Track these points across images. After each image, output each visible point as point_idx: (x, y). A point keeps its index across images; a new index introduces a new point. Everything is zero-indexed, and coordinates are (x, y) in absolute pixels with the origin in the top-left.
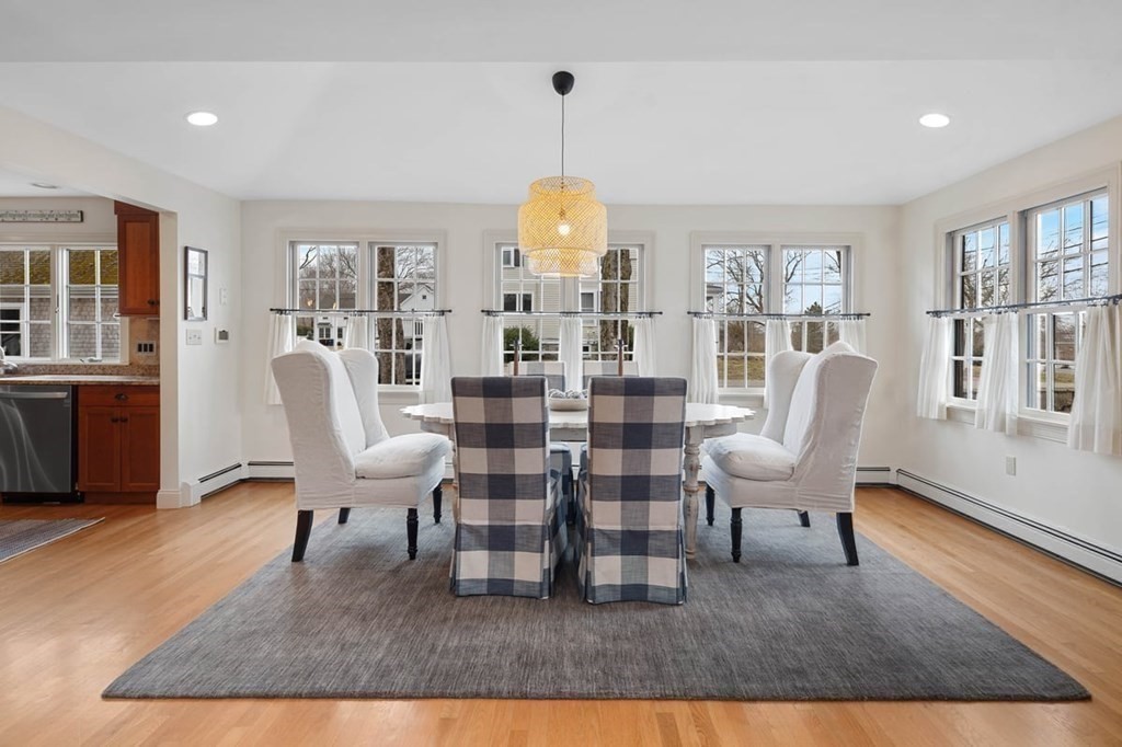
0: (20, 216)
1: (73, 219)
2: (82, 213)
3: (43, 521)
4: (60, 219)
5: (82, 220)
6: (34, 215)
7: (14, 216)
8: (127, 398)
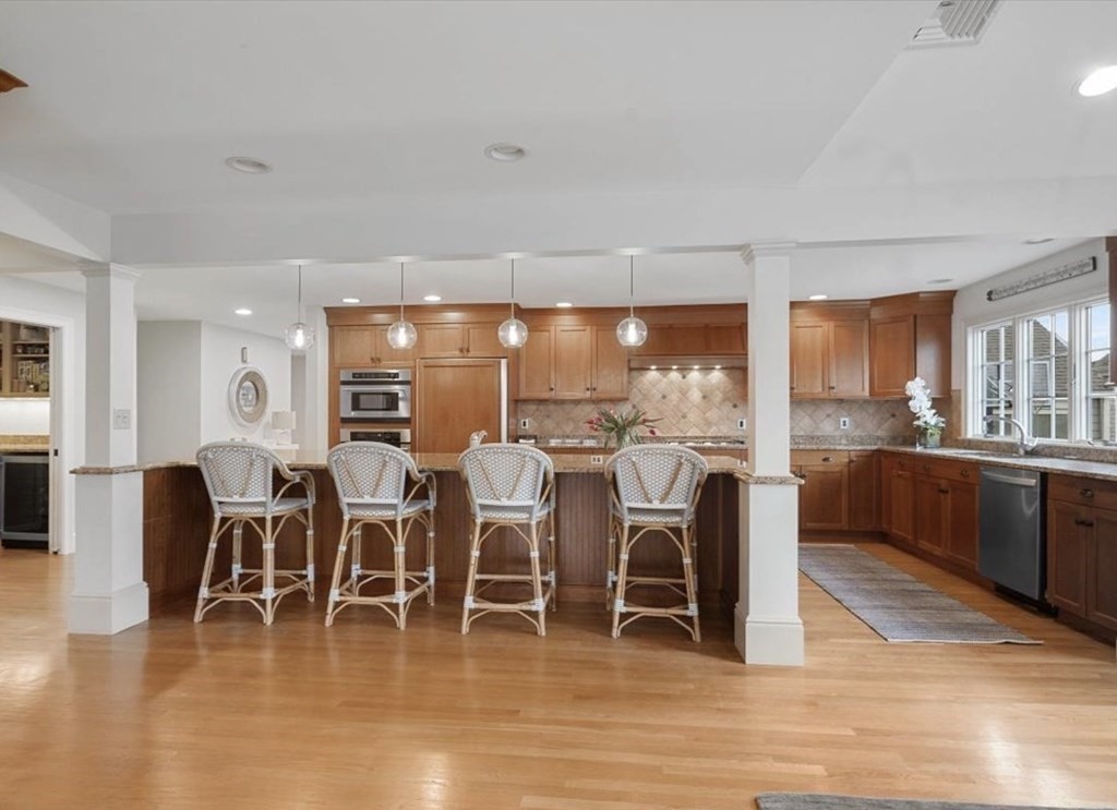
0: (1039, 279)
1: (1086, 270)
2: (1094, 259)
3: (992, 621)
4: (1074, 273)
5: (1095, 268)
6: (1052, 276)
7: (1035, 282)
8: (1092, 496)
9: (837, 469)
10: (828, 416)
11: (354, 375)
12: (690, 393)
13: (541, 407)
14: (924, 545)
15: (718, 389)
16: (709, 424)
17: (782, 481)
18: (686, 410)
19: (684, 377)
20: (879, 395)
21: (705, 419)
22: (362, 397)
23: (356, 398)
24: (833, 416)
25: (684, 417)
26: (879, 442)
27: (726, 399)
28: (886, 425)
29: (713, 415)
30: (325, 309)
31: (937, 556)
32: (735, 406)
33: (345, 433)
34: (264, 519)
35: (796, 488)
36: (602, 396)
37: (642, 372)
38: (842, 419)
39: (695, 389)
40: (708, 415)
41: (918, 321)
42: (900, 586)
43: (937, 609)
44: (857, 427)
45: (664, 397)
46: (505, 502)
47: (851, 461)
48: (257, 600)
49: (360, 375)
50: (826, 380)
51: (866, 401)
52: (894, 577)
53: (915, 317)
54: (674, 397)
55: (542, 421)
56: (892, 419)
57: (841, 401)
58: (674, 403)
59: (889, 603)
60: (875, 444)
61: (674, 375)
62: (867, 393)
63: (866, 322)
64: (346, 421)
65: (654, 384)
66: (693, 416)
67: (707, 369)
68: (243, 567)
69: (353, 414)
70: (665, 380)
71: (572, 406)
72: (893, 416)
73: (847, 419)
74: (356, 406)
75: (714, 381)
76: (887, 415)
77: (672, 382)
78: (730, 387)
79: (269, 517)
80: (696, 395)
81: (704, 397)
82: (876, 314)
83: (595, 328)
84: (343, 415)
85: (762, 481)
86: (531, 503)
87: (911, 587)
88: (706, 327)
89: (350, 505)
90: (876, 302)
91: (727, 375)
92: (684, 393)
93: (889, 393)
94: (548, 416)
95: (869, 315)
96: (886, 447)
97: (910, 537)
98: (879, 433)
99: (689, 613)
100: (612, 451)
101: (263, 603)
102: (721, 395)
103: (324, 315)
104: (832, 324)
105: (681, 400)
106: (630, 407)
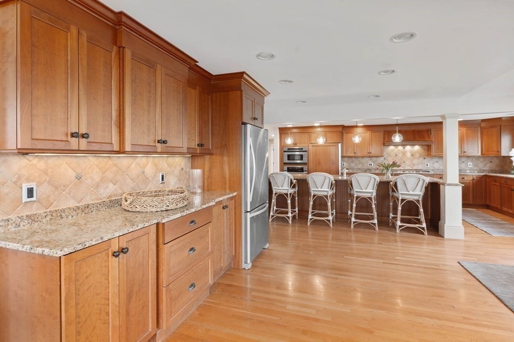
9: (468, 182)
10: (463, 162)
11: (288, 149)
12: (406, 154)
13: (350, 159)
14: (505, 209)
15: (418, 152)
16: (414, 165)
17: (456, 185)
18: (404, 160)
19: (404, 148)
20: (485, 154)
21: (413, 163)
22: (291, 156)
23: (289, 156)
24: (465, 162)
25: (404, 162)
26: (485, 172)
27: (421, 156)
28: (488, 165)
29: (415, 162)
30: (279, 128)
31: (510, 213)
32: (424, 158)
33: (286, 168)
34: (287, 194)
35: (461, 187)
36: (373, 155)
37: (388, 147)
38: (469, 163)
39: (408, 152)
41: (502, 128)
42: (496, 222)
43: (510, 228)
44: (475, 166)
45: (396, 155)
46: (364, 190)
47: (473, 179)
48: (287, 217)
49: (290, 149)
50: (463, 149)
51: (479, 157)
52: (493, 219)
53: (500, 126)
54: (400, 155)
55: (350, 164)
56: (490, 163)
57: (468, 157)
58: (400, 157)
59: (491, 226)
60: (483, 173)
61: (400, 148)
62: (480, 154)
63: (479, 128)
64: (285, 164)
65: (392, 151)
66: (407, 162)
67: (413, 145)
68: (277, 207)
69: (287, 161)
70: (396, 149)
71: (361, 158)
72: (491, 162)
73: (471, 163)
74: (288, 159)
75: (416, 150)
76: (488, 162)
77: (399, 150)
78: (422, 152)
79: (289, 193)
80: (409, 155)
81: (412, 155)
82: (483, 125)
83: (371, 132)
84: (284, 162)
85: (449, 185)
86: (372, 191)
87: (500, 222)
88: (414, 131)
89: (313, 191)
90: (483, 121)
91: (421, 147)
92: (404, 154)
93: (490, 154)
94: (352, 162)
95: (480, 125)
96: (488, 174)
97: (499, 207)
98: (485, 169)
99: (423, 226)
100: (384, 174)
101: (288, 217)
102: (419, 155)
103: (278, 130)
104: (465, 129)
105: (403, 156)
106: (383, 159)
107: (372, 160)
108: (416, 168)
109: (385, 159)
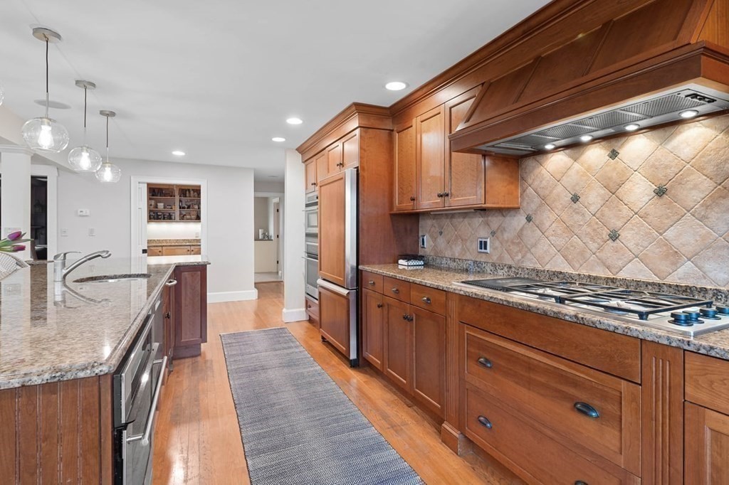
11: (308, 199)
12: (627, 186)
15: (700, 170)
18: (618, 224)
19: (614, 154)
21: (667, 243)
23: (308, 217)
25: (614, 236)
29: (684, 234)
37: (538, 158)
39: (637, 177)
40: (670, 234)
45: (575, 199)
54: (594, 197)
58: (593, 209)
61: (596, 155)
66: (634, 237)
67: (667, 125)
70: (577, 166)
75: (688, 151)
77: (589, 169)
80: (639, 191)
81: (660, 192)
92: (613, 188)
105: (606, 202)
106: (524, 220)
107: (487, 224)
108: (683, 275)
109: (529, 219)
